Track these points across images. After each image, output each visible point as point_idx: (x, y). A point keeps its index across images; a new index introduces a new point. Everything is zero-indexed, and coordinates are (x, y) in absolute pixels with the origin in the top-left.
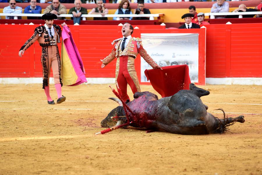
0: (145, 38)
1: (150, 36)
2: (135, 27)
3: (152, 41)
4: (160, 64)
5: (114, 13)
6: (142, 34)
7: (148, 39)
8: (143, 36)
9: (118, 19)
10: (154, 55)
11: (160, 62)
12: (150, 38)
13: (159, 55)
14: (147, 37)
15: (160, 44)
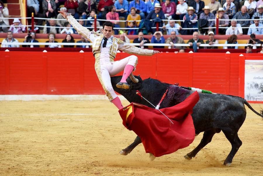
0: (248, 64)
1: (253, 63)
2: (240, 54)
3: (254, 66)
4: (261, 86)
5: (224, 43)
6: (246, 61)
7: (251, 65)
8: (247, 62)
9: (226, 48)
10: (256, 78)
11: (261, 84)
12: (253, 64)
13: (260, 78)
14: (250, 63)
15: (261, 69)
